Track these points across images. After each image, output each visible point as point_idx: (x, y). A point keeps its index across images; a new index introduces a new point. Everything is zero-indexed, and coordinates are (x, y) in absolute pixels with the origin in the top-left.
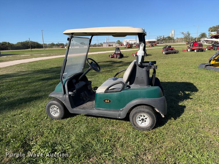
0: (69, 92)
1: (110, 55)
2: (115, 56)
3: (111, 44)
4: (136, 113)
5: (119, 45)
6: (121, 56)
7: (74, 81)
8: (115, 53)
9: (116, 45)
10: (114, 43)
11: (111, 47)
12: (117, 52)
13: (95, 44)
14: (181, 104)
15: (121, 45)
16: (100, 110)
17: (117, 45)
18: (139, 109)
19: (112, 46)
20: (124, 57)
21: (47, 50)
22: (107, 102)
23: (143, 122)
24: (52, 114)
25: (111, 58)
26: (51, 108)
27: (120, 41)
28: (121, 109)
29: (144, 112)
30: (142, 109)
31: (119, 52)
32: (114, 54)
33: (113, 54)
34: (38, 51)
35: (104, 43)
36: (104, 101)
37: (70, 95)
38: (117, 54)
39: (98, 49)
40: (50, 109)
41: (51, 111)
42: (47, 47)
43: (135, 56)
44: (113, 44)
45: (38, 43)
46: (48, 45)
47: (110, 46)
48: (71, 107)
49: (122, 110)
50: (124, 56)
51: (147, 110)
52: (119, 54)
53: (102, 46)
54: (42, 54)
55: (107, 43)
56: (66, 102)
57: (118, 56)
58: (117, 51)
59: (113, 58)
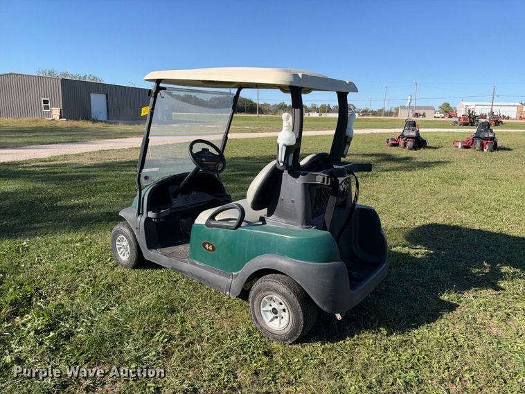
0: (149, 212)
1: (388, 140)
2: (401, 142)
3: (421, 112)
4: (260, 290)
5: (443, 115)
6: (419, 143)
7: (172, 189)
8: (402, 136)
9: (436, 115)
10: (432, 108)
11: (421, 118)
12: (406, 134)
13: (381, 108)
14: (446, 298)
15: (450, 117)
16: (195, 264)
17: (438, 115)
18: (266, 282)
19: (424, 116)
20: (430, 147)
21: (262, 119)
22: (209, 250)
23: (277, 317)
24: (119, 253)
25: (391, 146)
26: (119, 241)
27: (451, 106)
28: (234, 273)
29: (276, 291)
30: (274, 285)
31: (413, 134)
32: (399, 138)
33: (396, 138)
34: (245, 119)
35: (403, 108)
36: (204, 245)
37: (151, 219)
38: (407, 138)
39: (382, 121)
40: (117, 243)
41: (118, 246)
42: (269, 111)
43: (460, 147)
44: (426, 111)
45: (251, 102)
46: (273, 106)
47: (417, 115)
48: (146, 246)
49: (236, 276)
50: (428, 145)
51: (283, 289)
52: (413, 138)
53: (397, 115)
54: (247, 126)
55: (410, 108)
56: (139, 233)
57: (410, 144)
58: (409, 129)
59: (394, 148)
